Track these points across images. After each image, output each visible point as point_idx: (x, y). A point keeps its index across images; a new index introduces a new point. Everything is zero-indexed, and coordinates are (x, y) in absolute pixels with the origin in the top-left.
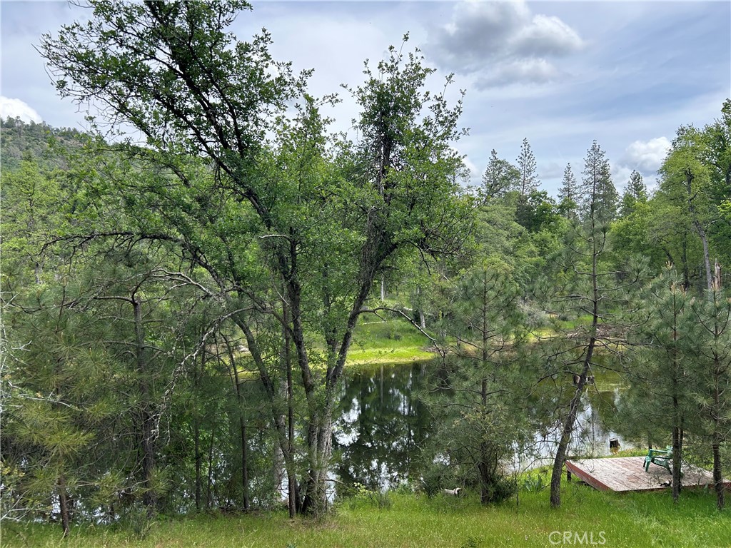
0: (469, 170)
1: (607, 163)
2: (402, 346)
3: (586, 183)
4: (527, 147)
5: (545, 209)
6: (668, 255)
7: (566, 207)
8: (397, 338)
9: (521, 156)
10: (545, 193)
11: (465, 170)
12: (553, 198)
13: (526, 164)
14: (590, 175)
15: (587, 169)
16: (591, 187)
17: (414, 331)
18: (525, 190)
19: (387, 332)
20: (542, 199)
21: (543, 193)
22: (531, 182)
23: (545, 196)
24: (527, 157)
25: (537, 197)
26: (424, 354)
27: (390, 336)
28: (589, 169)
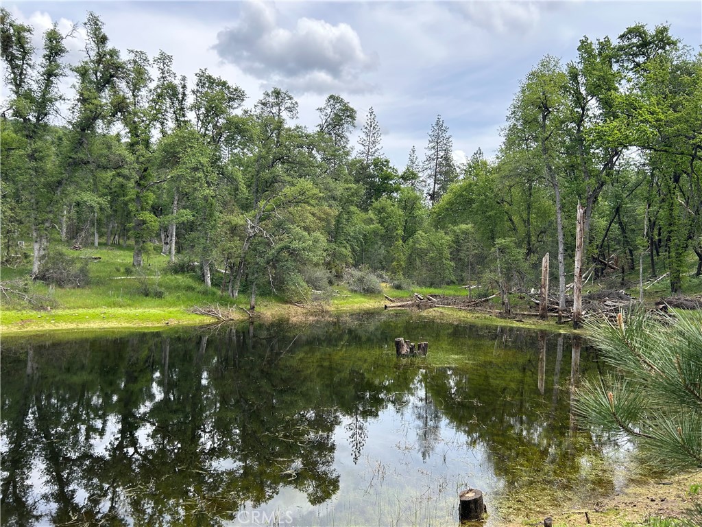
0: (296, 103)
1: (450, 140)
2: (161, 306)
3: (429, 159)
4: (373, 116)
5: (387, 178)
6: (511, 220)
7: (409, 176)
8: (159, 295)
9: (366, 126)
10: (387, 162)
11: (292, 103)
12: (395, 168)
13: (371, 134)
14: (433, 151)
15: (431, 144)
16: (433, 164)
17: (193, 289)
18: (369, 162)
19: (144, 287)
20: (384, 168)
21: (385, 161)
22: (375, 155)
23: (387, 165)
24: (372, 128)
25: (380, 164)
26: (189, 317)
27: (147, 293)
28: (433, 144)
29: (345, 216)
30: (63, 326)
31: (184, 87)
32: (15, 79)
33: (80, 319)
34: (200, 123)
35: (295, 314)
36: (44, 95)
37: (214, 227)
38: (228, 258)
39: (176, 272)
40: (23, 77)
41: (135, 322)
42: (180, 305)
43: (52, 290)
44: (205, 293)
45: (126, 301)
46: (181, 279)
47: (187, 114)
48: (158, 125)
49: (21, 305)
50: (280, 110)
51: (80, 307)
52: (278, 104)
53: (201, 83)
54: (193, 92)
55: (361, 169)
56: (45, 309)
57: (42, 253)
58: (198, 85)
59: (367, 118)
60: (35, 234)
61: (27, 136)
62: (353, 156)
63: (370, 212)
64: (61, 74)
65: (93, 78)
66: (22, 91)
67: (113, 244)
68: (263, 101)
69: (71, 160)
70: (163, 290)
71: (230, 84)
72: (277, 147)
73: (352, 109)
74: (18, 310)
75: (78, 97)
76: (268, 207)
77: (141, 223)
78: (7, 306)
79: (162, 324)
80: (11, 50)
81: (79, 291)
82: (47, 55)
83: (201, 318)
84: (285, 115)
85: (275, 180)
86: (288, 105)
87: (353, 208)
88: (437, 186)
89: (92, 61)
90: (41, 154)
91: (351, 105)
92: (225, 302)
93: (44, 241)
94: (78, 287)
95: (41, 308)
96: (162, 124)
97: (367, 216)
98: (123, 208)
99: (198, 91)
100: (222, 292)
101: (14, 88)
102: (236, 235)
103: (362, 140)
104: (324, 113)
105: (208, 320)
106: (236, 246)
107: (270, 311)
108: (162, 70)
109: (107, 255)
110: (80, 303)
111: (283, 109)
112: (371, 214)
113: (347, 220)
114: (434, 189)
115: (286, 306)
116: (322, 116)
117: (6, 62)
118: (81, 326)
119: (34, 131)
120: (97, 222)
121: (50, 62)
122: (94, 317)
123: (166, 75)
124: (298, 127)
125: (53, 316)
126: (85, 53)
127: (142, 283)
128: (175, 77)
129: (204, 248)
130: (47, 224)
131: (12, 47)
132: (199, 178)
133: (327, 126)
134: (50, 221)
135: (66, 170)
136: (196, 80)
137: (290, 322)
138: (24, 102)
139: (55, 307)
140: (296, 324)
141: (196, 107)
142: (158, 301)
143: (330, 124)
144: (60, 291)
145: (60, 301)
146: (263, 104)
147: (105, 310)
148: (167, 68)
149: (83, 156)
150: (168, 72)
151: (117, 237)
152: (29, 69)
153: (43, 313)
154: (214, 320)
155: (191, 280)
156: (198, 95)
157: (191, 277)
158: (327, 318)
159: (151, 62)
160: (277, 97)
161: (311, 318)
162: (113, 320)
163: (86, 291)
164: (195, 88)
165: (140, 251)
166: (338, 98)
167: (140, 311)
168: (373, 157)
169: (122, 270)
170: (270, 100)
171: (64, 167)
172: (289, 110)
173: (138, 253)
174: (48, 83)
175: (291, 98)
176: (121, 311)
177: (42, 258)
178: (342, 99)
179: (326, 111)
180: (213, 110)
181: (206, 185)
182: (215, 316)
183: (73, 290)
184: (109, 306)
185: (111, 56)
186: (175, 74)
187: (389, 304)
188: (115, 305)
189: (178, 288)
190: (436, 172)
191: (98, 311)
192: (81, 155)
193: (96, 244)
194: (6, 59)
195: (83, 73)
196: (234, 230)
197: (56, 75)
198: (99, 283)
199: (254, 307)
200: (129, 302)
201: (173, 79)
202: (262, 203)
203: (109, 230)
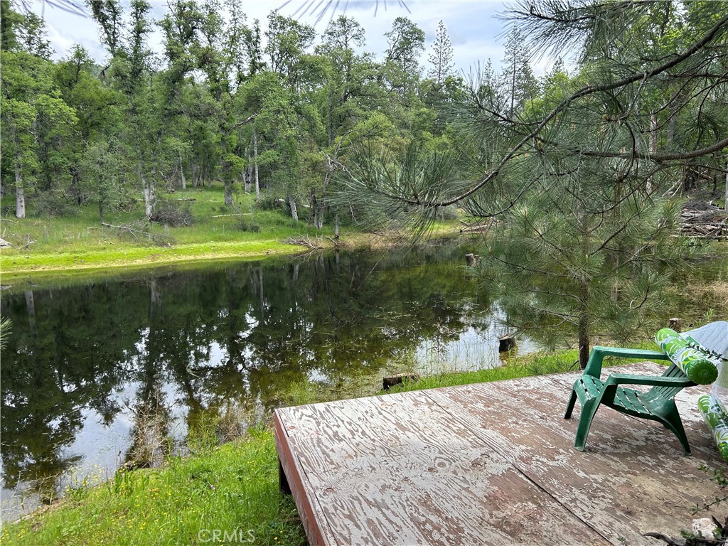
0: (363, 29)
1: (528, 49)
2: (259, 239)
3: (507, 73)
4: (443, 31)
8: (255, 229)
9: (436, 42)
10: (460, 80)
11: (358, 30)
12: (469, 86)
13: (442, 51)
14: (510, 64)
15: (507, 56)
16: (510, 78)
17: (283, 223)
18: (441, 81)
19: (241, 223)
20: (457, 87)
21: (458, 80)
22: (447, 73)
23: (460, 83)
24: (443, 44)
25: (451, 84)
26: (284, 247)
27: (245, 228)
28: (510, 56)
29: (418, 143)
30: (183, 258)
31: (257, 30)
32: (109, 39)
33: (197, 252)
34: (275, 63)
35: (376, 242)
36: (135, 51)
37: (296, 164)
38: (312, 193)
39: (265, 209)
40: (116, 36)
41: (240, 252)
42: (274, 237)
43: (167, 229)
44: (294, 226)
45: (230, 235)
46: (272, 215)
47: (262, 57)
48: (235, 69)
49: (147, 242)
50: (347, 38)
51: (192, 242)
52: (344, 33)
53: (273, 25)
54: (266, 34)
55: (432, 90)
56: (167, 245)
57: (152, 197)
58: (270, 27)
59: (437, 33)
60: (144, 181)
61: (127, 92)
62: (424, 76)
63: (444, 136)
64: (148, 30)
65: (177, 31)
66: (116, 49)
67: (199, 186)
68: (330, 31)
69: (166, 111)
70: (257, 225)
71: (300, 23)
72: (348, 80)
73: (420, 31)
74: (146, 247)
75: (166, 51)
76: (345, 142)
77: (229, 164)
78: (136, 244)
79: (264, 253)
80: (102, 10)
81: (188, 229)
82: (134, 13)
83: (295, 247)
84: (352, 44)
85: (349, 114)
86: (355, 32)
87: (427, 134)
88: (515, 103)
89: (174, 15)
90: (141, 108)
91: (419, 27)
92: (313, 233)
93: (152, 186)
94: (186, 225)
95: (163, 244)
96: (239, 67)
97: (441, 141)
98: (204, 150)
99: (270, 33)
100: (309, 224)
101: (110, 48)
102: (316, 171)
103: (433, 58)
104: (392, 38)
105: (301, 249)
106: (318, 182)
107: (352, 241)
108: (233, 12)
109: (199, 196)
110: (192, 239)
111: (349, 37)
112: (445, 138)
113: (421, 147)
114: (512, 105)
115: (366, 235)
116: (390, 41)
117: (99, 23)
118: (198, 257)
119: (132, 87)
120: (183, 166)
121: (138, 18)
122: (207, 250)
123: (237, 16)
124: (366, 55)
125: (174, 250)
126: (167, 7)
127: (238, 219)
128: (246, 18)
129: (290, 185)
130: (153, 172)
131: (102, 8)
132: (282, 119)
133: (396, 50)
134: (155, 168)
135: (163, 121)
136: (268, 22)
137: (372, 248)
138: (119, 60)
139: (174, 243)
140: (377, 249)
141: (270, 49)
142: (255, 235)
143: (398, 49)
144: (174, 230)
145: (177, 238)
146: (330, 34)
147: (213, 244)
148: (237, 9)
149: (177, 107)
150: (240, 12)
151: (200, 178)
152: (120, 28)
153: (165, 248)
154: (305, 249)
155: (279, 215)
156: (271, 36)
157: (278, 212)
158: (405, 244)
159: (222, 5)
160: (344, 25)
161: (390, 244)
162: (222, 251)
163: (195, 229)
164: (268, 30)
165: (230, 191)
166: (405, 20)
167: (242, 243)
168: (446, 76)
169: (217, 209)
170: (337, 29)
171: (162, 119)
172: (356, 37)
173: (229, 193)
174: (138, 40)
175: (357, 25)
176: (227, 244)
177: (152, 202)
178: (409, 21)
179: (394, 35)
180: (286, 51)
181: (288, 126)
182: (306, 245)
183: (183, 229)
184: (216, 240)
185: (191, 7)
186: (245, 15)
187: (463, 228)
188: (221, 239)
189: (269, 222)
190: (514, 87)
191: (208, 245)
192: (174, 106)
193: (184, 187)
194: (99, 20)
195: (167, 26)
196: (315, 166)
197: (143, 32)
198: (202, 221)
199: (338, 237)
200: (232, 236)
201: (244, 20)
202: (338, 139)
203: (194, 173)
